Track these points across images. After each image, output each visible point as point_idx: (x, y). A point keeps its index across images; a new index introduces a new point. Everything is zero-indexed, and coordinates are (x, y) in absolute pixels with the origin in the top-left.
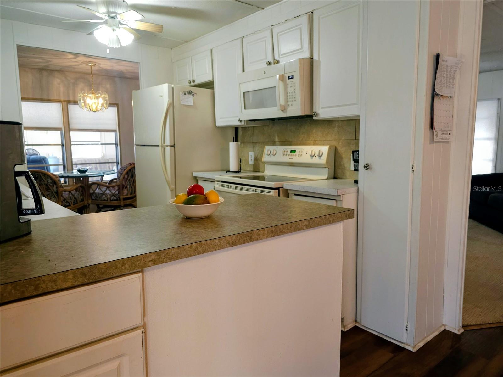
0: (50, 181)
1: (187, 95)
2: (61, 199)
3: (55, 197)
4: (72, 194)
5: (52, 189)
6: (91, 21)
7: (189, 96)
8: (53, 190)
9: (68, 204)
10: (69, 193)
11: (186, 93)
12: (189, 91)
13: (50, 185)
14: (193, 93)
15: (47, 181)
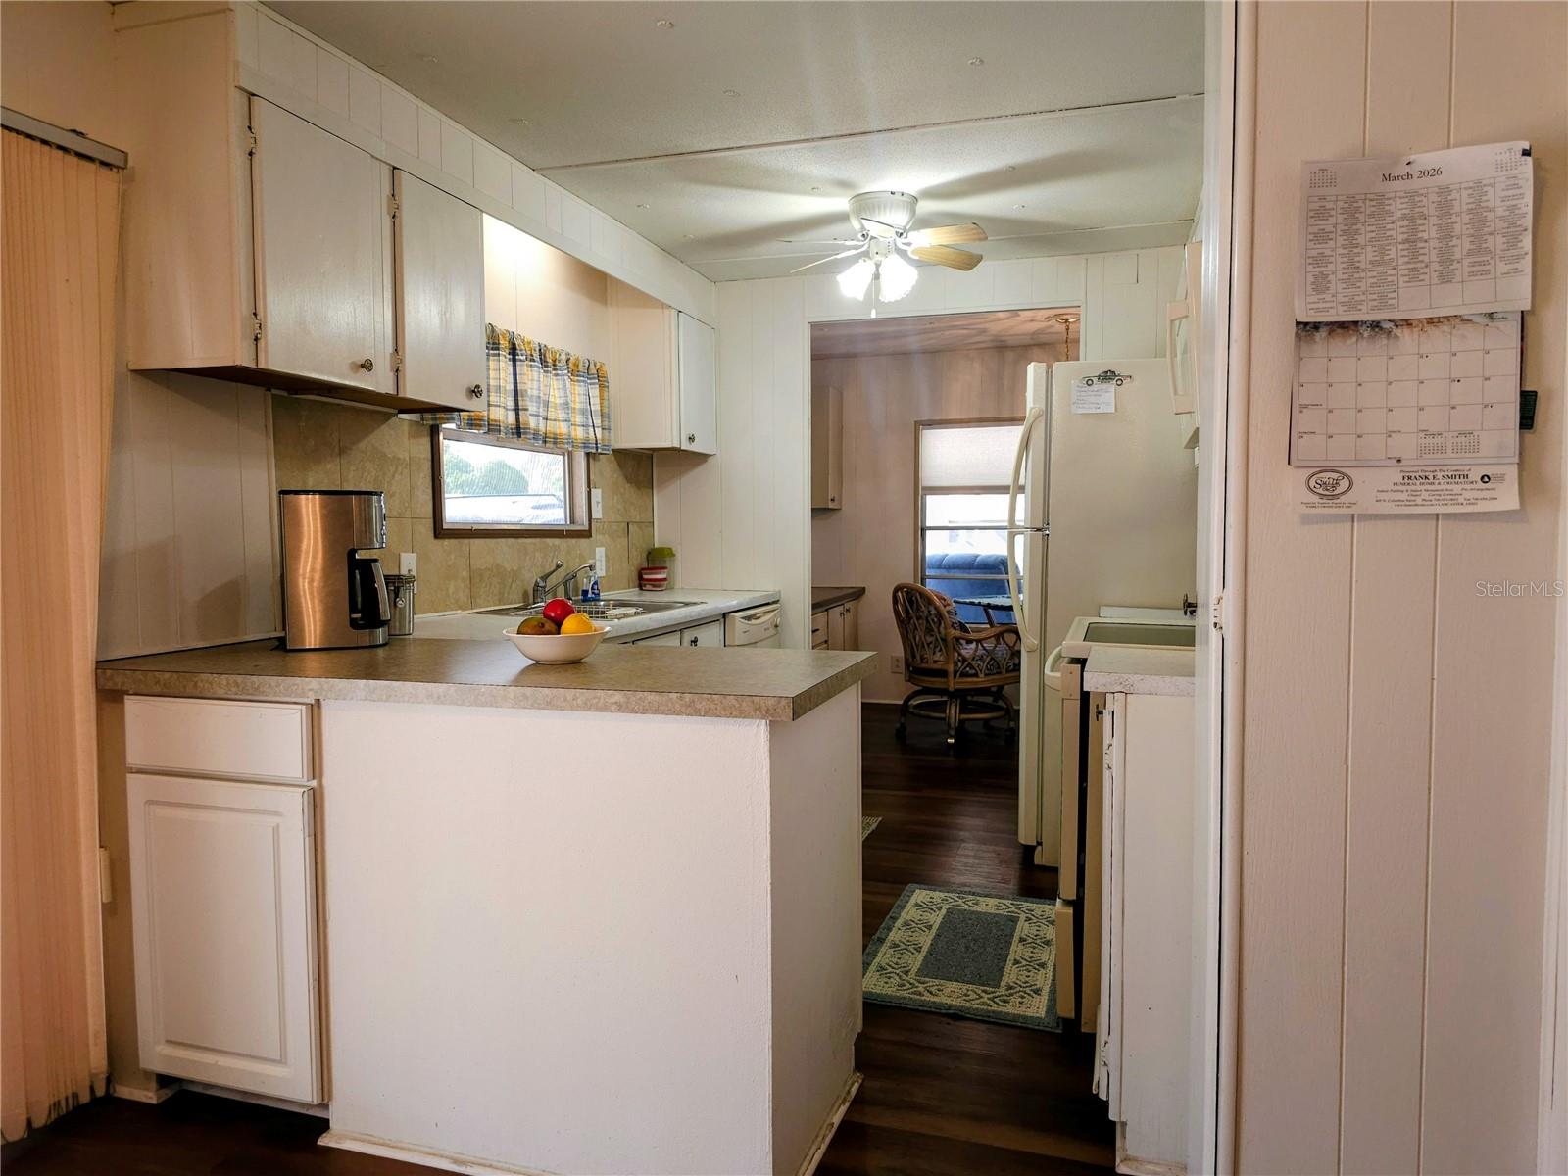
0: (933, 612)
1: (1097, 386)
2: (953, 657)
3: (941, 650)
4: (984, 648)
5: (936, 630)
6: (838, 257)
7: (1105, 386)
8: (939, 633)
9: (973, 672)
10: (977, 645)
11: (1095, 380)
12: (1107, 372)
13: (933, 620)
14: (1119, 375)
15: (929, 611)
